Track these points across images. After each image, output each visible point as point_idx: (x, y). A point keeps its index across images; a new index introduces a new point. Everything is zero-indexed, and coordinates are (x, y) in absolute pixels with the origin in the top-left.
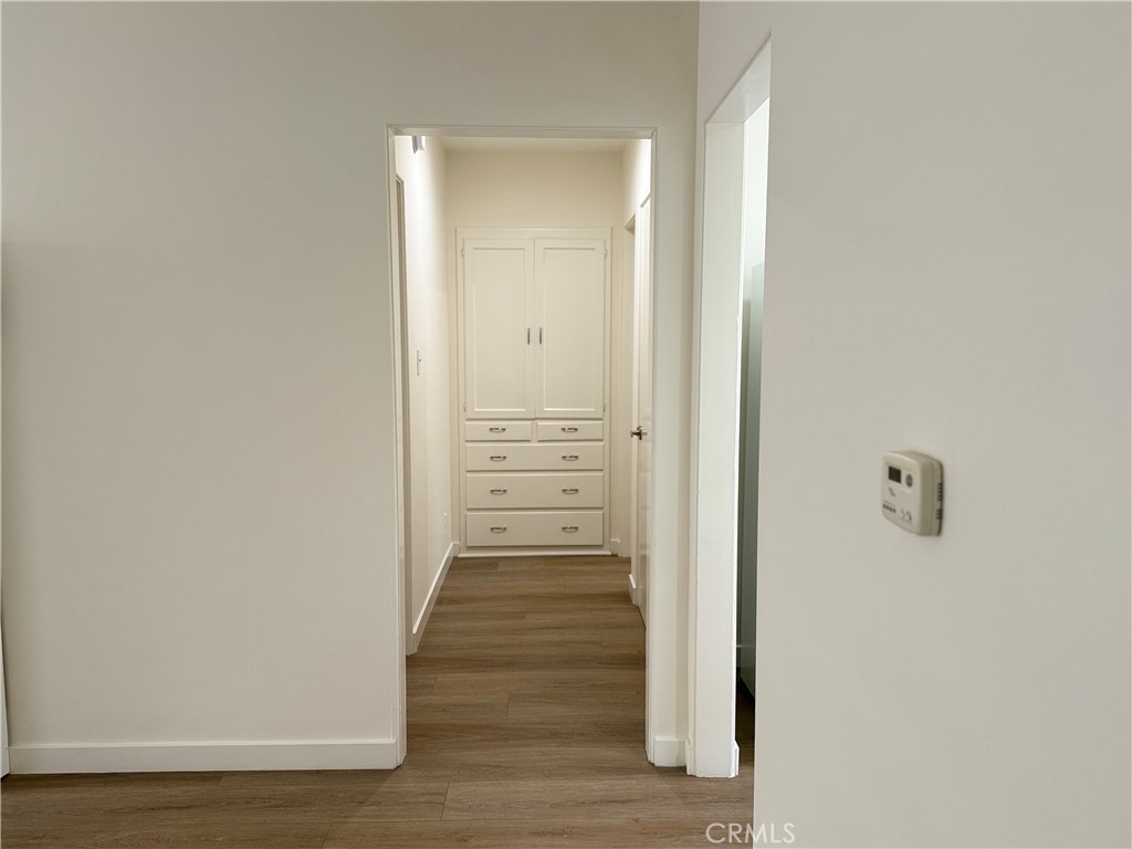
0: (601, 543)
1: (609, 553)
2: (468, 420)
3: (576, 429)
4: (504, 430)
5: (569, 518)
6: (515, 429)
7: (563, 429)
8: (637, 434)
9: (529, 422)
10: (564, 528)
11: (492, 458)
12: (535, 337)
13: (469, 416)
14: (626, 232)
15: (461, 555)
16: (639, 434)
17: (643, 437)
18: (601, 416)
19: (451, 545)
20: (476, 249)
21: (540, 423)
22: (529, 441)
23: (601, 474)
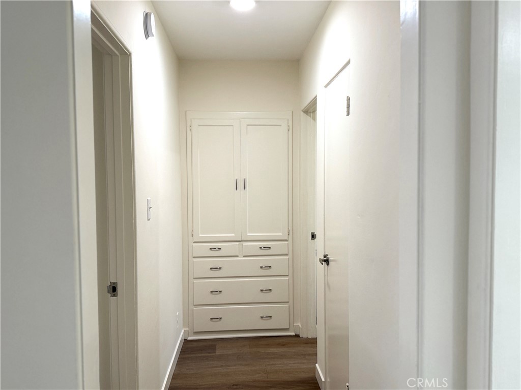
0: (288, 327)
1: (293, 334)
2: (195, 242)
3: (269, 248)
4: (220, 249)
5: (265, 309)
6: (227, 248)
7: (261, 248)
8: (325, 261)
9: (237, 243)
10: (262, 317)
11: (211, 268)
12: (241, 185)
13: (196, 240)
14: (302, 113)
15: (190, 338)
16: (327, 261)
17: (330, 263)
18: (286, 238)
19: (183, 331)
20: (199, 125)
21: (245, 244)
22: (238, 256)
23: (287, 278)
